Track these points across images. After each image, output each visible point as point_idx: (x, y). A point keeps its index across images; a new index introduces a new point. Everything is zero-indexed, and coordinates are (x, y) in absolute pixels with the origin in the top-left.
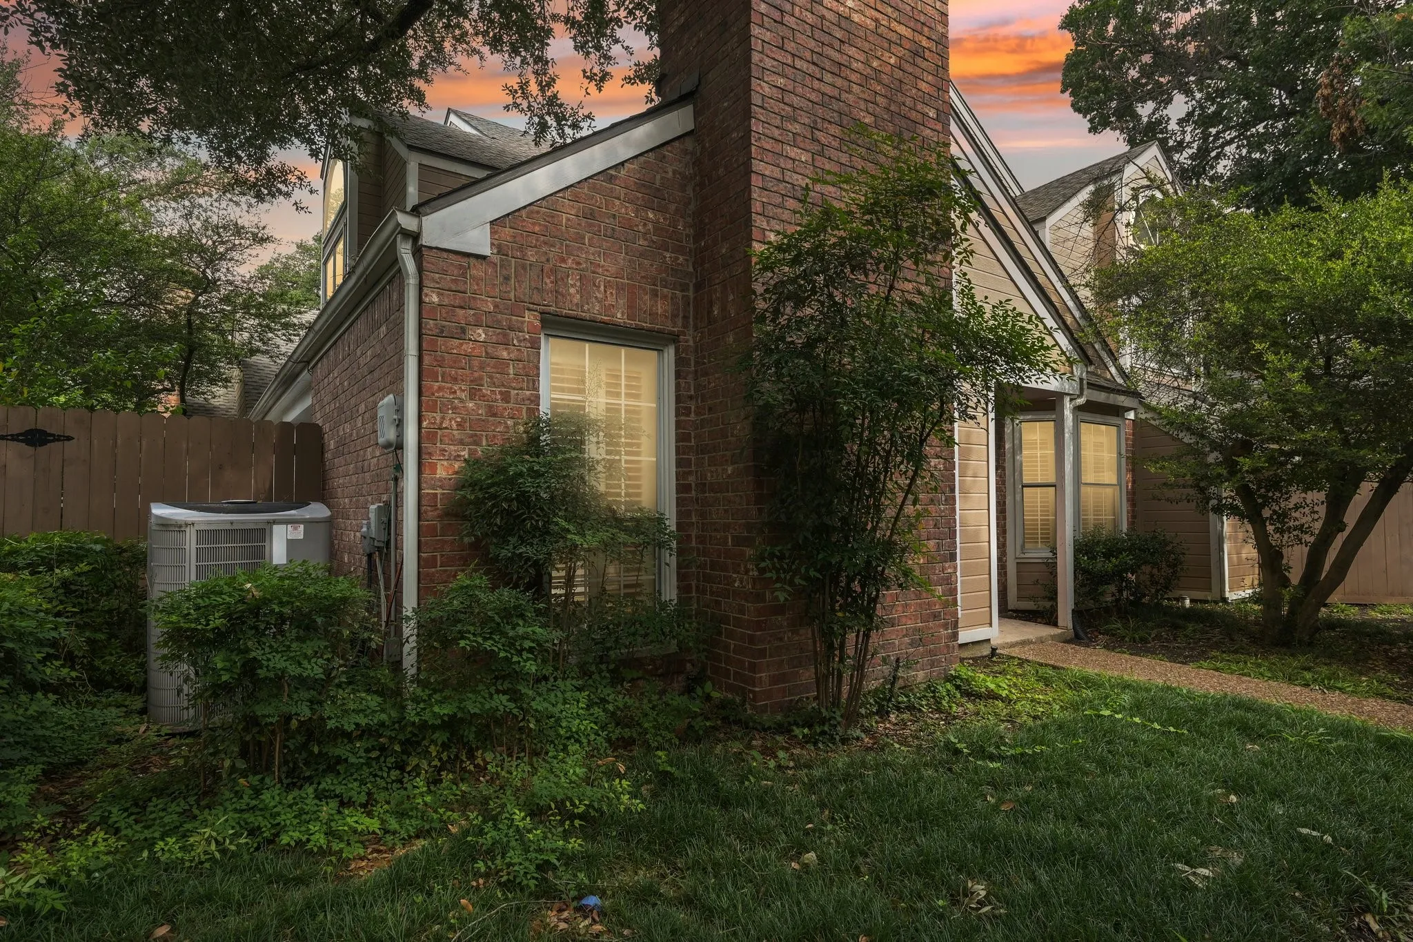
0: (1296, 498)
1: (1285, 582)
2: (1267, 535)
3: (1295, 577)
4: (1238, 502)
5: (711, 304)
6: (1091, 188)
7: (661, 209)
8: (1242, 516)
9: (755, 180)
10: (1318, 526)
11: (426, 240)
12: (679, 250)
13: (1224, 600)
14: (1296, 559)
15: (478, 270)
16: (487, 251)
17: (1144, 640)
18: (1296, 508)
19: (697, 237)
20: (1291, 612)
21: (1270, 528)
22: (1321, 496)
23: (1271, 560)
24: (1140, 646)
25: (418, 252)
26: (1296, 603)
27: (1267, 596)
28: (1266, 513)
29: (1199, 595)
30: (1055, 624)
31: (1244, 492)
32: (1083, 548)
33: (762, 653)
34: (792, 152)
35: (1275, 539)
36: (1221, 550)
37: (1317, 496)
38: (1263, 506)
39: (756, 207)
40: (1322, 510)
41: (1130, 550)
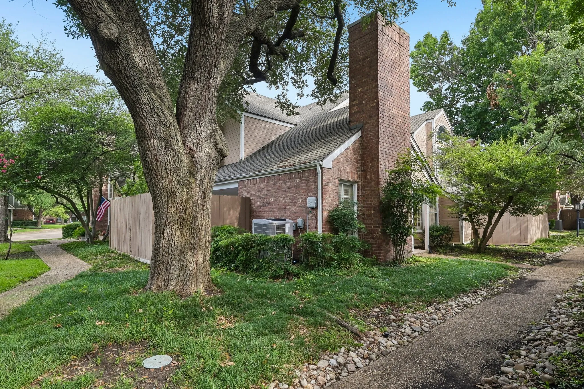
0: (481, 217)
1: (479, 237)
2: (474, 226)
3: (481, 236)
4: (468, 218)
5: (366, 176)
6: (425, 123)
7: (356, 154)
8: (469, 221)
9: (380, 152)
10: (486, 223)
11: (323, 166)
12: (358, 163)
13: (463, 244)
14: (481, 231)
15: (330, 171)
16: (331, 167)
17: (446, 253)
18: (481, 219)
19: (362, 160)
20: (480, 244)
21: (475, 224)
22: (487, 217)
23: (475, 232)
24: (445, 254)
25: (321, 168)
26: (481, 242)
27: (474, 242)
28: (474, 221)
29: (457, 243)
30: (424, 249)
31: (470, 216)
32: (431, 229)
33: (381, 250)
34: (385, 144)
35: (476, 227)
36: (462, 230)
37: (486, 217)
38: (474, 219)
39: (380, 157)
40: (487, 220)
41: (443, 230)
